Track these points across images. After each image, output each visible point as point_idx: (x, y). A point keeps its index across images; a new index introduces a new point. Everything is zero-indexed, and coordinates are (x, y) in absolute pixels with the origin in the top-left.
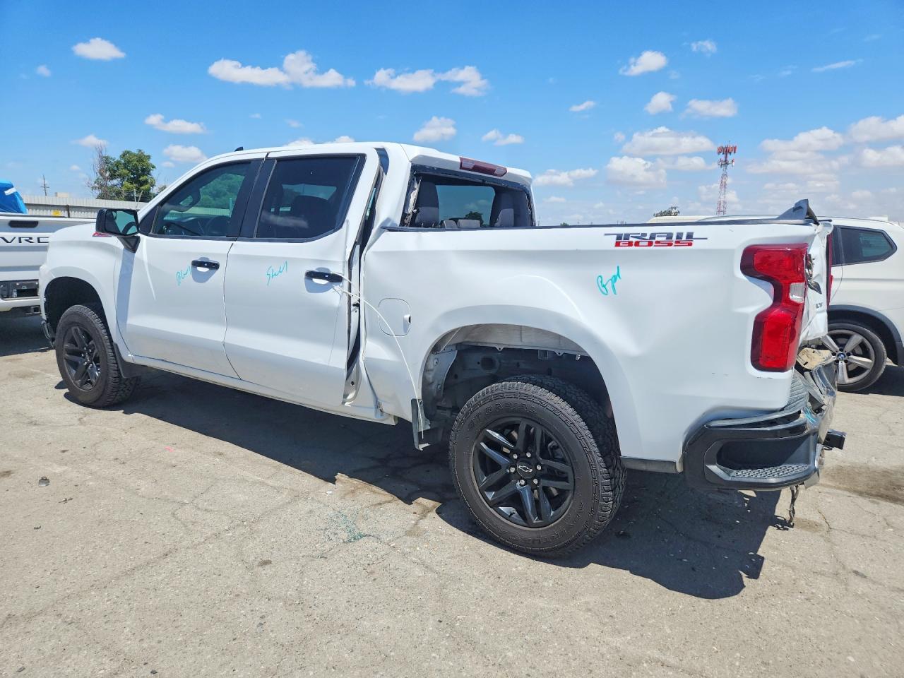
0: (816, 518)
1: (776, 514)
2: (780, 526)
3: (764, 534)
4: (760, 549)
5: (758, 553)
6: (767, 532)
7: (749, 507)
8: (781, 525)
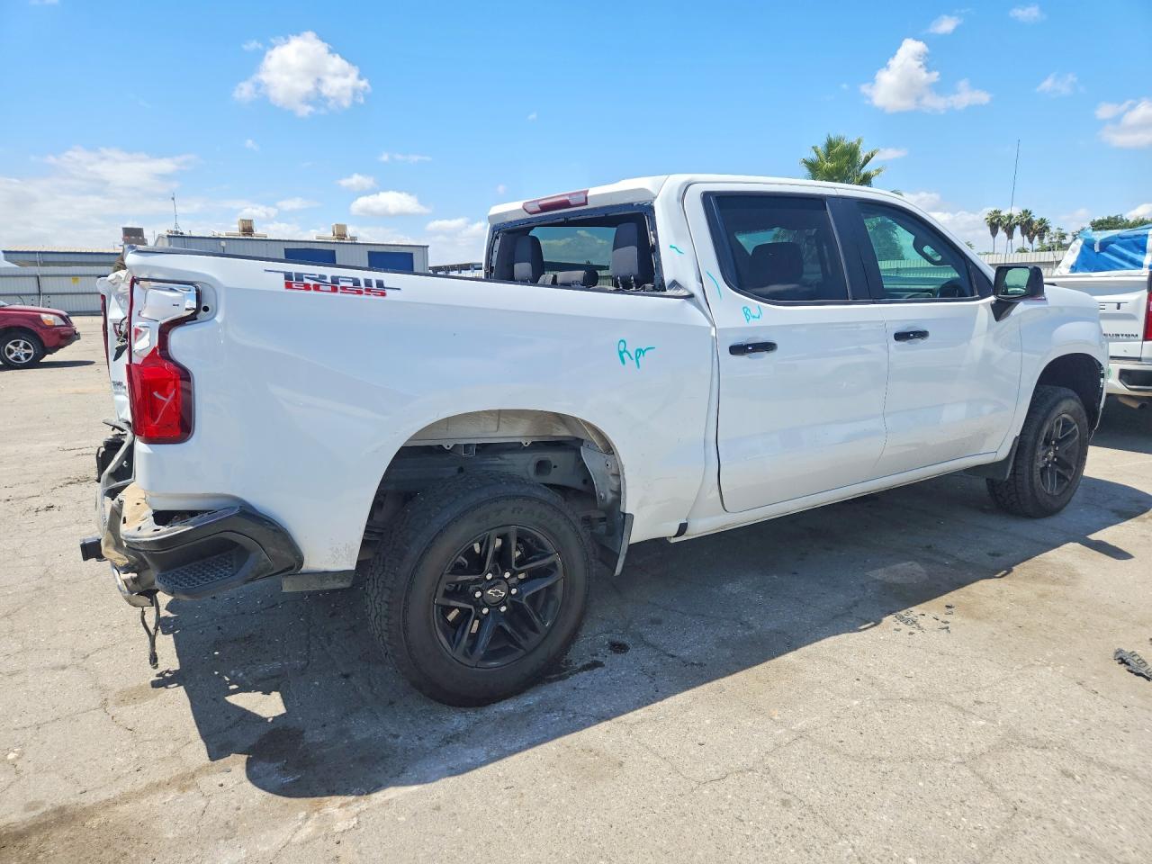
0: (128, 713)
1: (182, 687)
2: (167, 675)
3: (178, 656)
4: (172, 640)
5: (171, 636)
6: (177, 660)
7: (220, 677)
8: (167, 678)
